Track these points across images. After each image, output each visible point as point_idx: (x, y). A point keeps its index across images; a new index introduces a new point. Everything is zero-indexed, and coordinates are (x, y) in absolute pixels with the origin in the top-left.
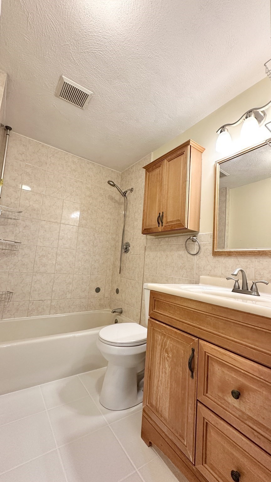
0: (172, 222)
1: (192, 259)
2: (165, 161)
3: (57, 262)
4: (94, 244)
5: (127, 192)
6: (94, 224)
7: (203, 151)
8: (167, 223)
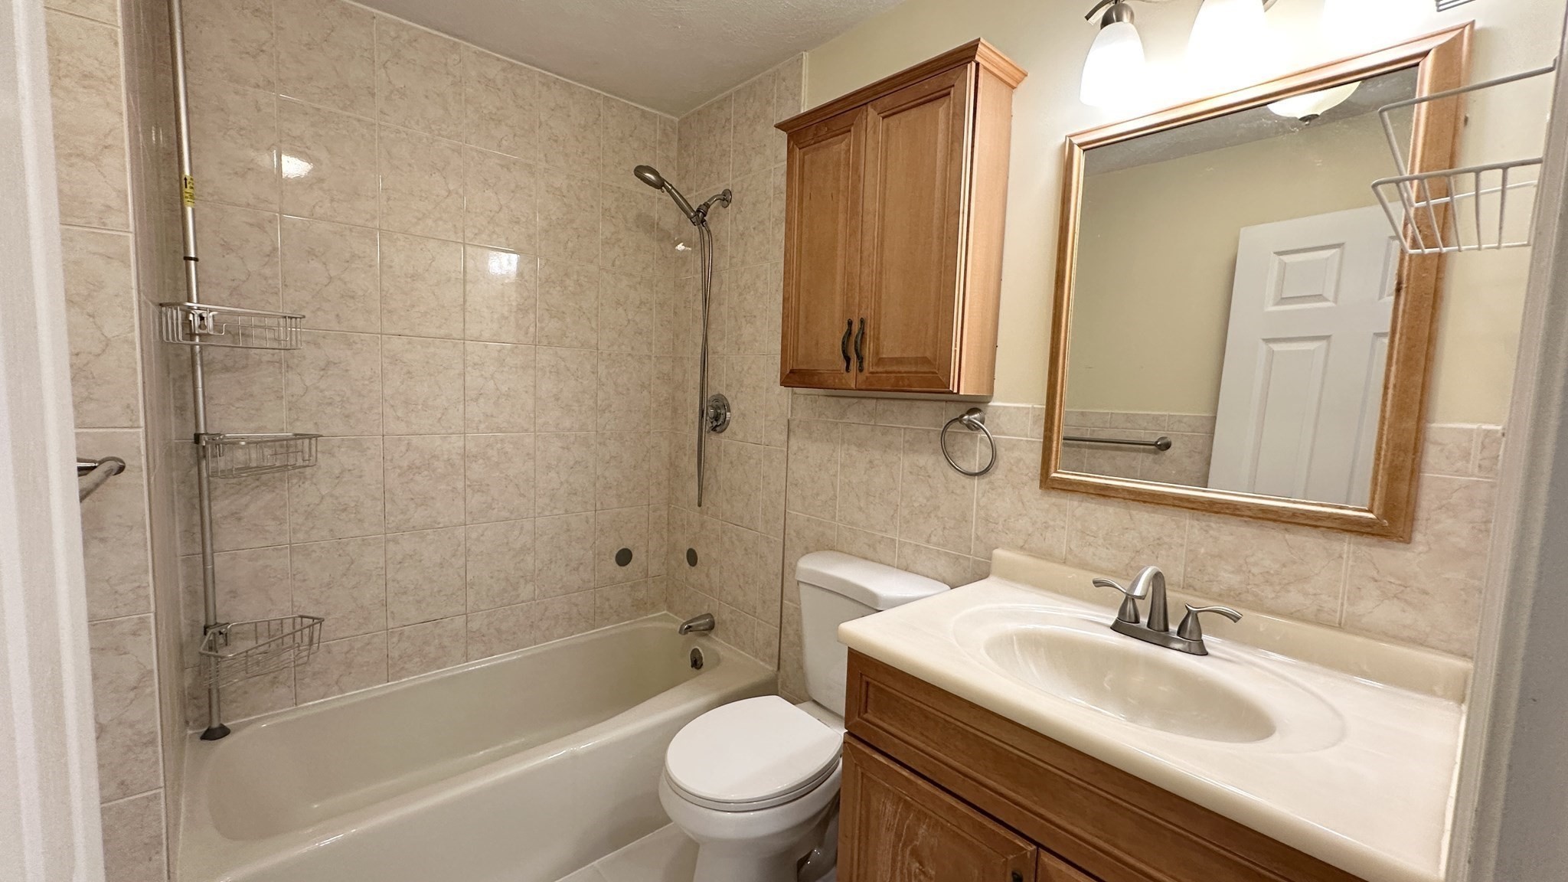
0: (899, 361)
1: (964, 487)
2: (872, 113)
3: (468, 483)
4: (596, 403)
5: (707, 205)
6: (592, 329)
7: (1018, 82)
8: (880, 361)
